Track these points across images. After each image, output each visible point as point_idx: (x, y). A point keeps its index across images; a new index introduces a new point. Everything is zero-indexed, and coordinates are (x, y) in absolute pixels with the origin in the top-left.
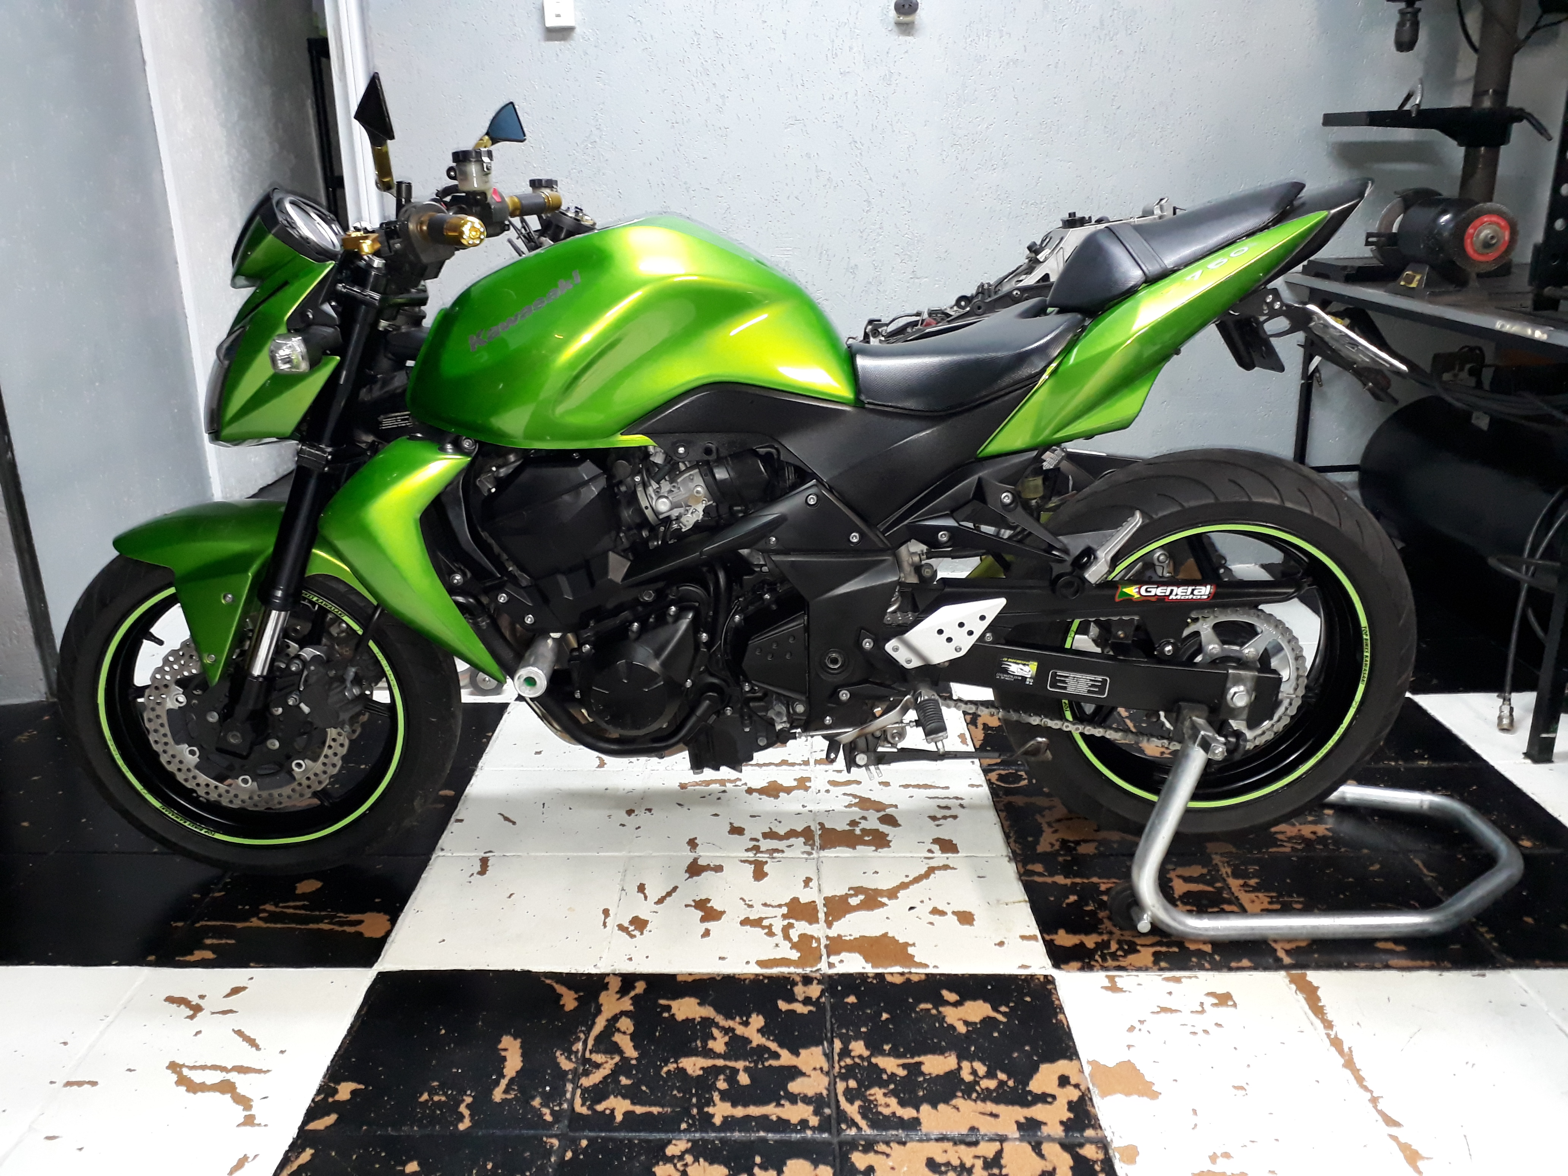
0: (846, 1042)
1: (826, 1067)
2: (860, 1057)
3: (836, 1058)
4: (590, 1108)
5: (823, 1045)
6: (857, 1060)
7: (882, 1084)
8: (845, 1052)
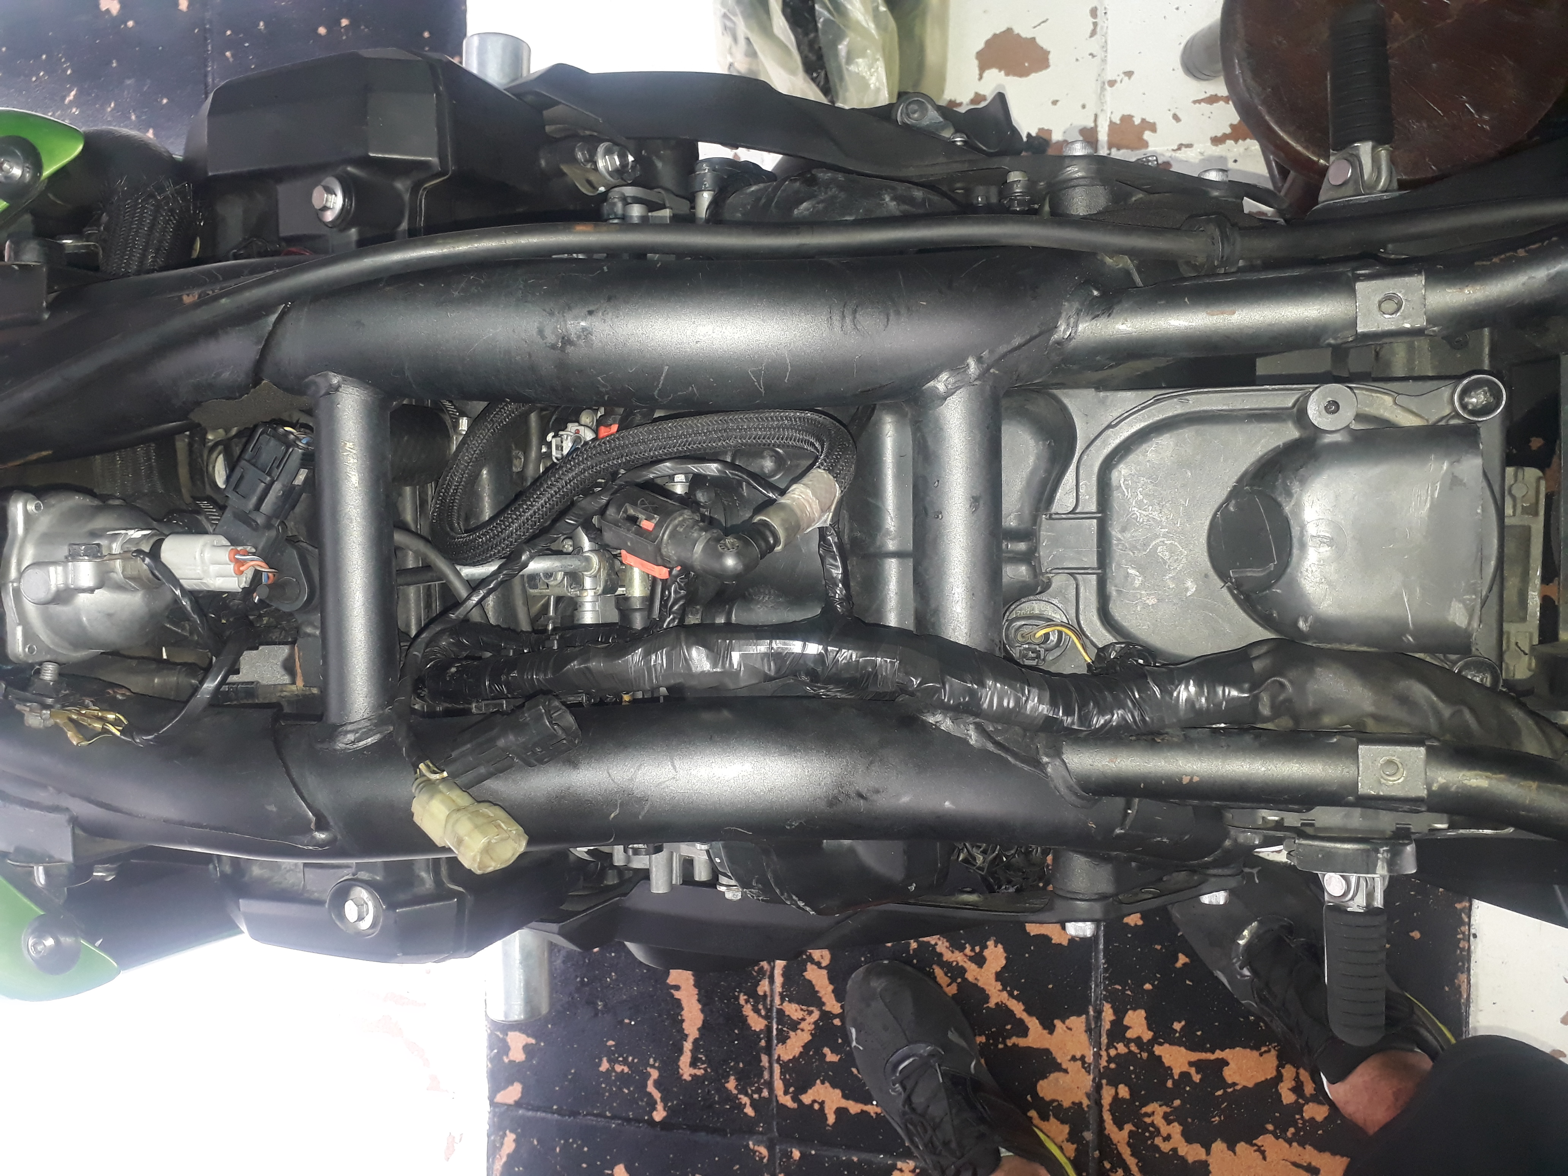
0: (1120, 1013)
1: (1090, 1059)
2: (1138, 1041)
3: (1104, 1040)
4: (795, 1099)
5: (1087, 1013)
6: (1133, 1048)
7: (1166, 1098)
8: (1118, 1031)
